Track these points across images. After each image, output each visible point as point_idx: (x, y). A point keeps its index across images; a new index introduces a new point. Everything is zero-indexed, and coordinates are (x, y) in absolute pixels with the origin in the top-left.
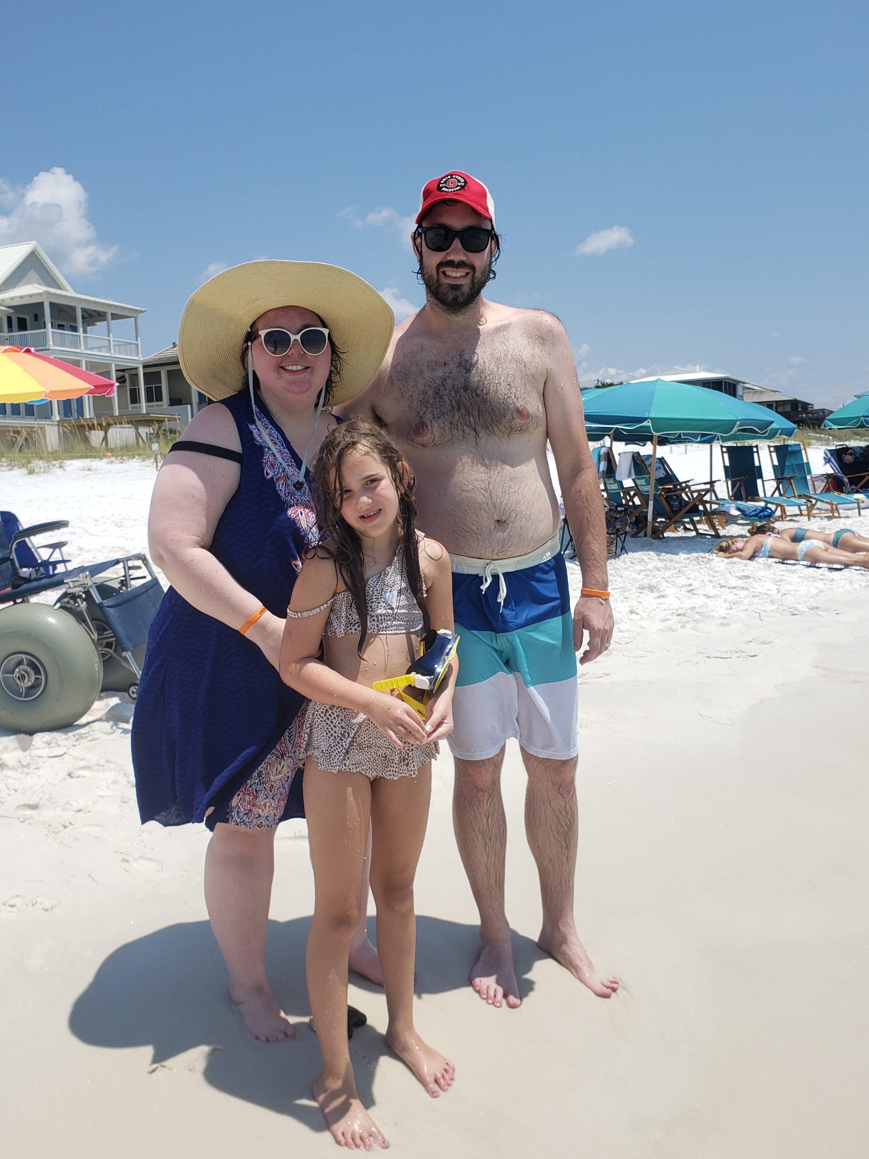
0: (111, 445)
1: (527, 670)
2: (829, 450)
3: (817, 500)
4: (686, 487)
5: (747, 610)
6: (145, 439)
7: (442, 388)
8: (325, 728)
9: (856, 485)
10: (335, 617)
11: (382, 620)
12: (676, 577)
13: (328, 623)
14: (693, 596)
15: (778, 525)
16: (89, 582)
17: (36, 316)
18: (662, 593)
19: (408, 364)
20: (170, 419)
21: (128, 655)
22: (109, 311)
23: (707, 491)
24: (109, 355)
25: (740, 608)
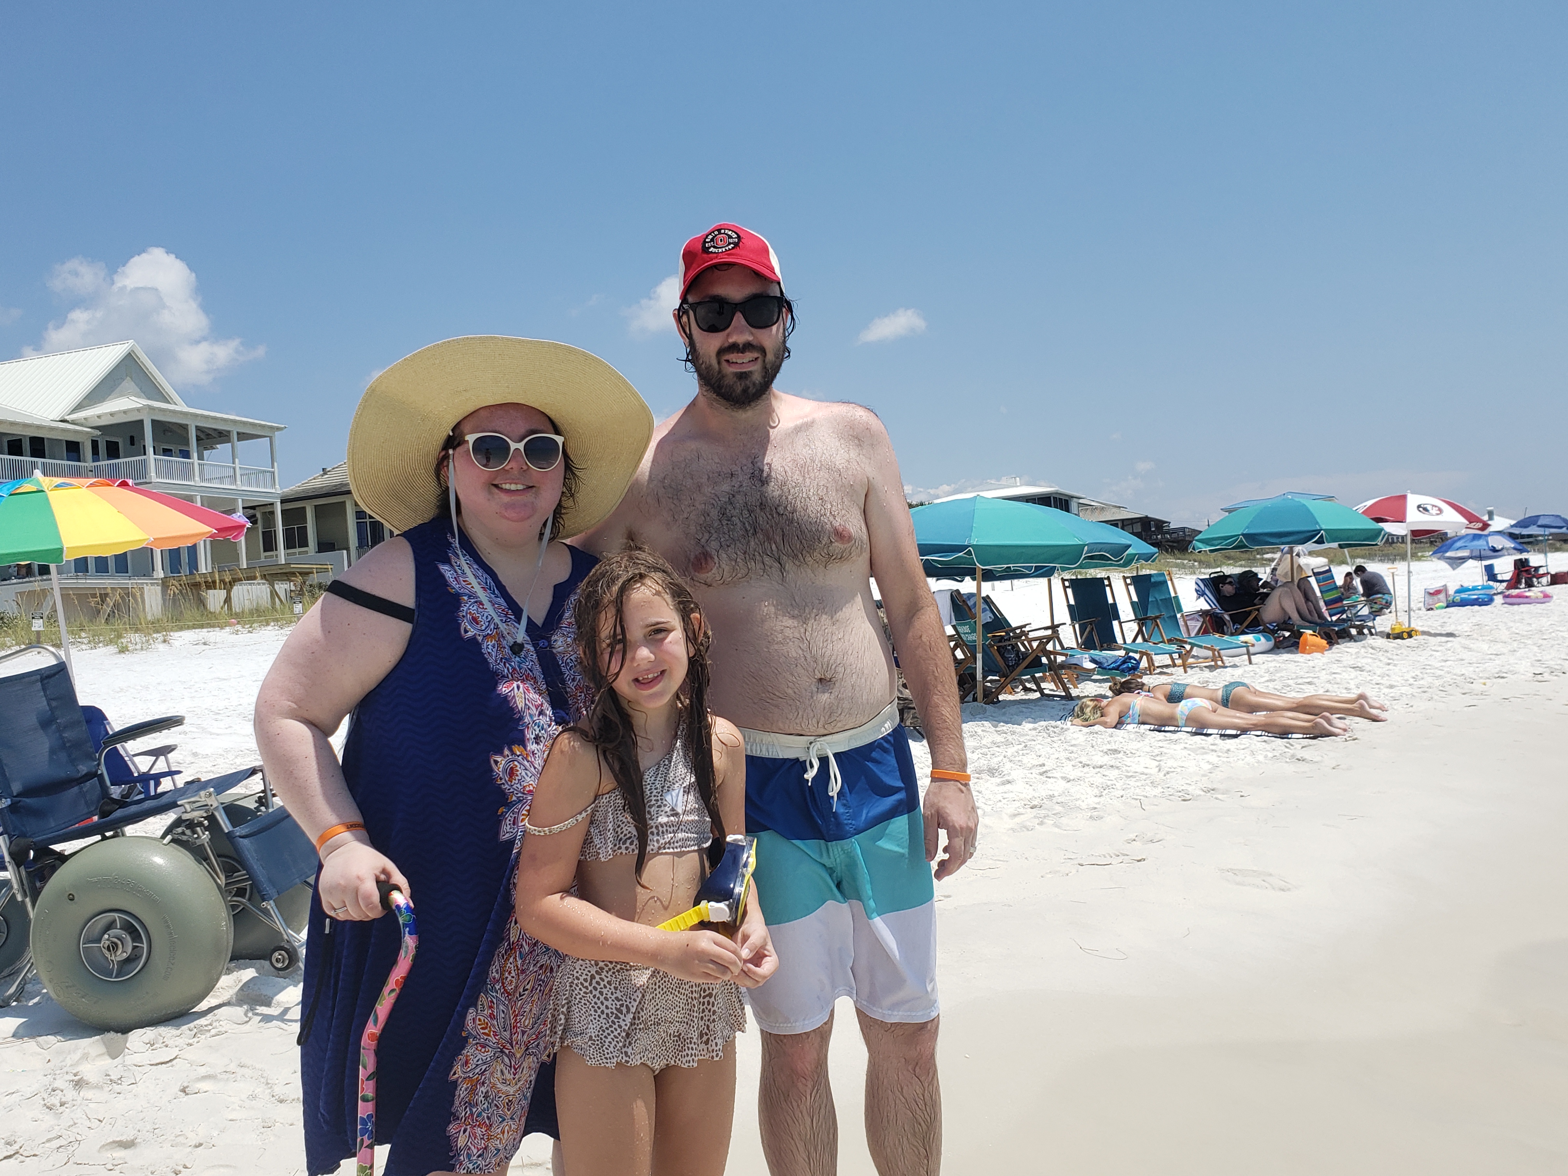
0: (236, 607)
1: (870, 893)
2: (1201, 580)
3: (1193, 645)
4: (1021, 633)
5: (1122, 797)
6: (283, 597)
7: (730, 507)
8: (593, 1002)
9: (1241, 624)
10: (597, 831)
11: (663, 832)
12: (1023, 755)
13: (587, 841)
14: (1048, 779)
15: (1146, 679)
16: (213, 802)
17: (132, 439)
18: (1007, 778)
19: (680, 477)
20: (319, 570)
21: (269, 905)
22: (234, 430)
23: (1049, 639)
24: (234, 487)
25: (1112, 794)
